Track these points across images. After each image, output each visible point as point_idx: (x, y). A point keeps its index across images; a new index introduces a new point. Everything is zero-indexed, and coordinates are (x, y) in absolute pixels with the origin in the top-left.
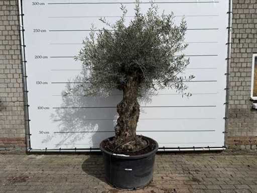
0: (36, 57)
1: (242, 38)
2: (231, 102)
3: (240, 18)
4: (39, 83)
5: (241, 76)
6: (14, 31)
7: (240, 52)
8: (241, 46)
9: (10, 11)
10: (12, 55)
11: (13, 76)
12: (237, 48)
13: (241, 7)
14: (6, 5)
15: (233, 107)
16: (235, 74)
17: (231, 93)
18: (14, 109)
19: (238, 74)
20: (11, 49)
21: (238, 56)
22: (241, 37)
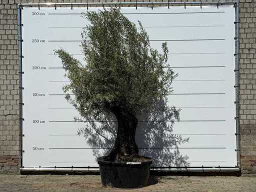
0: (34, 68)
1: (252, 48)
2: (243, 117)
3: (249, 28)
4: (36, 95)
5: (252, 89)
6: (10, 40)
7: (251, 63)
8: (251, 56)
9: (7, 20)
10: (7, 65)
11: (7, 88)
12: (247, 58)
13: (249, 16)
14: (4, 14)
15: (246, 122)
16: (246, 86)
17: (243, 107)
18: (6, 123)
19: (250, 87)
20: (6, 59)
21: (248, 67)
22: (250, 47)
